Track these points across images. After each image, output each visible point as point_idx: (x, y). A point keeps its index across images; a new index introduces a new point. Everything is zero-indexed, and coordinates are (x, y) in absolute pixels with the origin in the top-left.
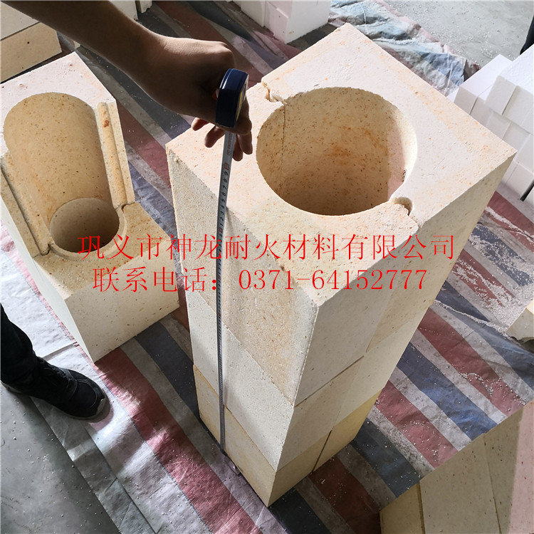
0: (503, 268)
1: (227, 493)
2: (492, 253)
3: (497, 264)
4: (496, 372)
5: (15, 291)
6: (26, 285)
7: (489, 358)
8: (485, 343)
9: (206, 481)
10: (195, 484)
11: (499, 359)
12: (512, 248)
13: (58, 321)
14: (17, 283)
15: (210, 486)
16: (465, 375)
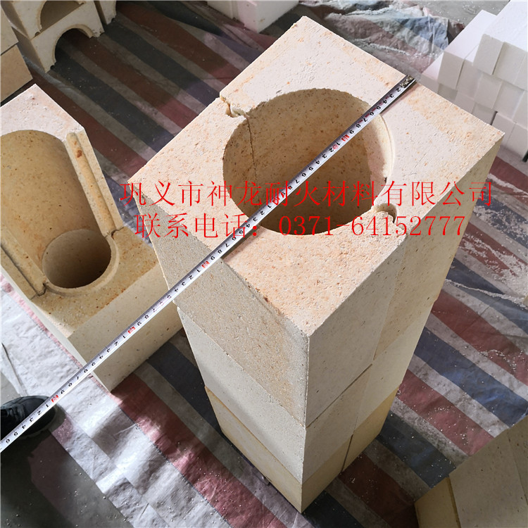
0: (512, 235)
1: (259, 504)
2: (499, 222)
3: (506, 233)
4: (517, 345)
5: (22, 331)
6: (33, 324)
7: (508, 333)
8: (502, 317)
9: (237, 495)
10: (226, 499)
11: (518, 332)
12: (519, 213)
13: (68, 355)
14: (23, 323)
15: (241, 499)
16: (486, 353)
